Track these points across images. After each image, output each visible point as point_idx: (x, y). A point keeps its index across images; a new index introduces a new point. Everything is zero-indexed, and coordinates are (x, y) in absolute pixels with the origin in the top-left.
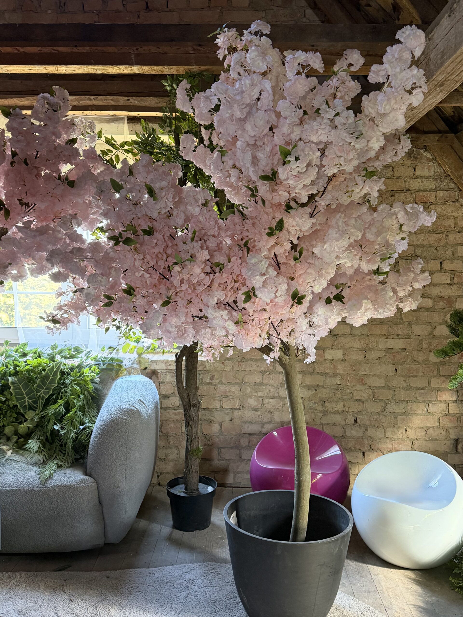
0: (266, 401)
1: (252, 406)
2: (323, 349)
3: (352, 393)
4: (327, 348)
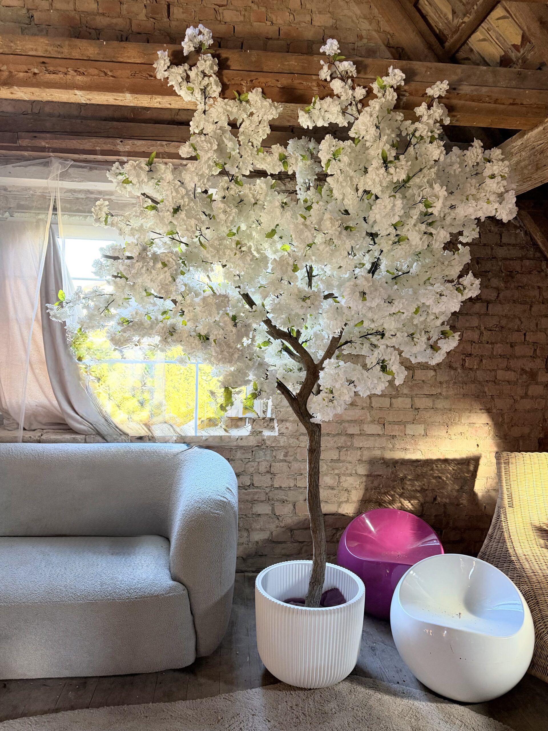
0: (343, 478)
1: (328, 485)
2: (404, 424)
3: (432, 469)
4: (408, 422)
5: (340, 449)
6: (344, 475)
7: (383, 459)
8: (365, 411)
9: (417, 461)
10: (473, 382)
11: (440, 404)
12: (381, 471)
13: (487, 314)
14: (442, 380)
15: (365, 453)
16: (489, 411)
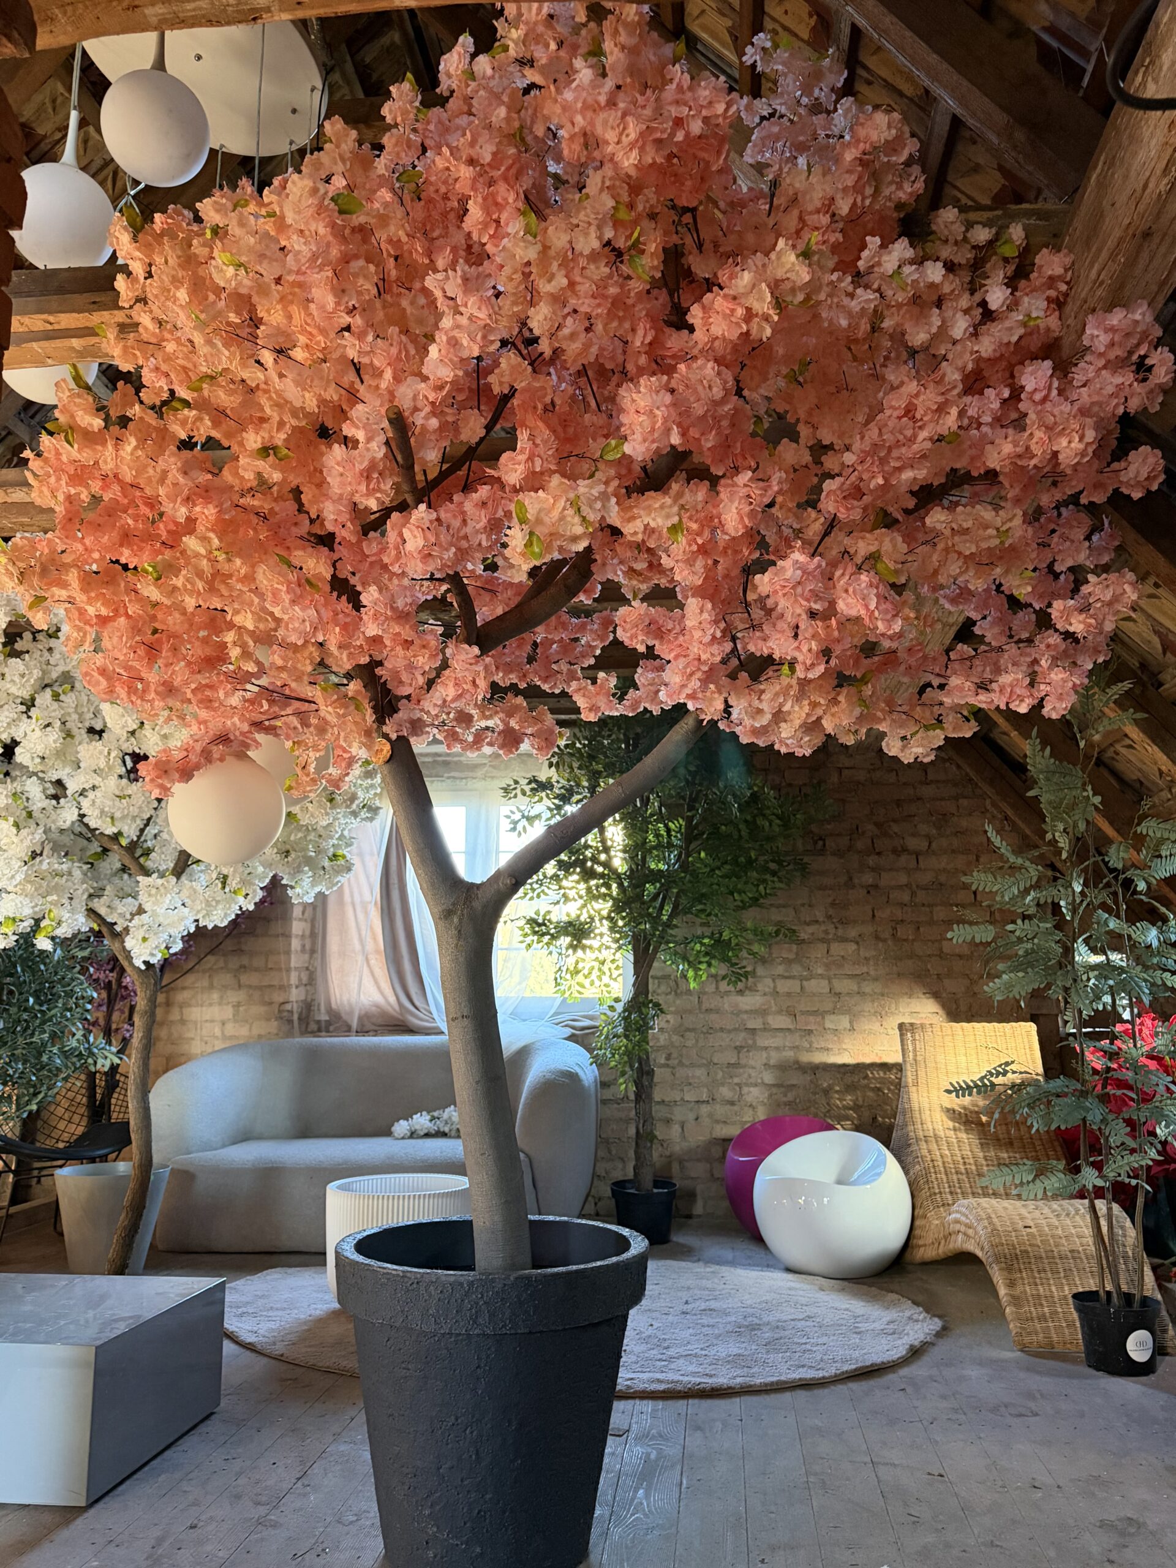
0: (745, 1090)
1: (726, 1098)
2: (821, 1014)
3: (866, 1077)
4: (826, 1012)
5: (738, 1049)
6: (747, 1085)
7: (797, 1062)
8: (768, 998)
9: (844, 1065)
10: (910, 957)
11: (868, 987)
12: (796, 1079)
13: (918, 869)
14: (867, 955)
15: (773, 1054)
16: (936, 995)
